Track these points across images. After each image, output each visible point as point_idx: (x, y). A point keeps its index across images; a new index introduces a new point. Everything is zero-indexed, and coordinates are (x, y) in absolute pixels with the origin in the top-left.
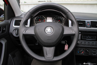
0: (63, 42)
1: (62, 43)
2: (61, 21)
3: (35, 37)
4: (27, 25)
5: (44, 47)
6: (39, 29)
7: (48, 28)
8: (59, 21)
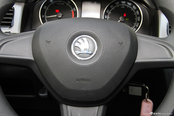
0: (136, 91)
1: (130, 93)
2: (131, 18)
3: (35, 68)
4: (10, 25)
5: (64, 106)
6: (49, 42)
7: (80, 41)
8: (125, 18)
